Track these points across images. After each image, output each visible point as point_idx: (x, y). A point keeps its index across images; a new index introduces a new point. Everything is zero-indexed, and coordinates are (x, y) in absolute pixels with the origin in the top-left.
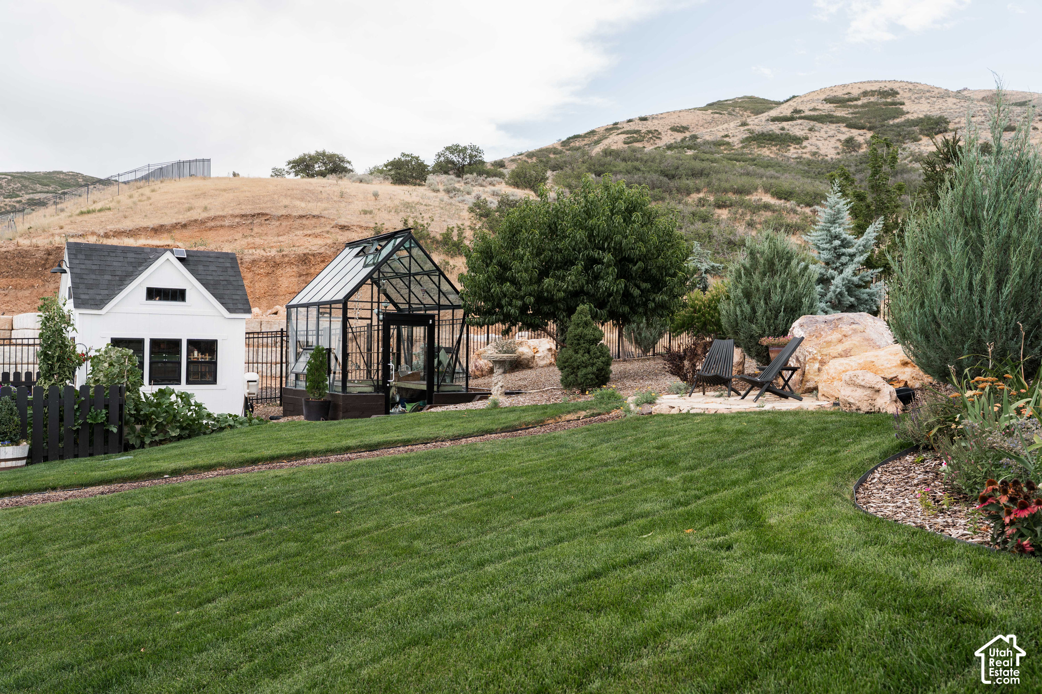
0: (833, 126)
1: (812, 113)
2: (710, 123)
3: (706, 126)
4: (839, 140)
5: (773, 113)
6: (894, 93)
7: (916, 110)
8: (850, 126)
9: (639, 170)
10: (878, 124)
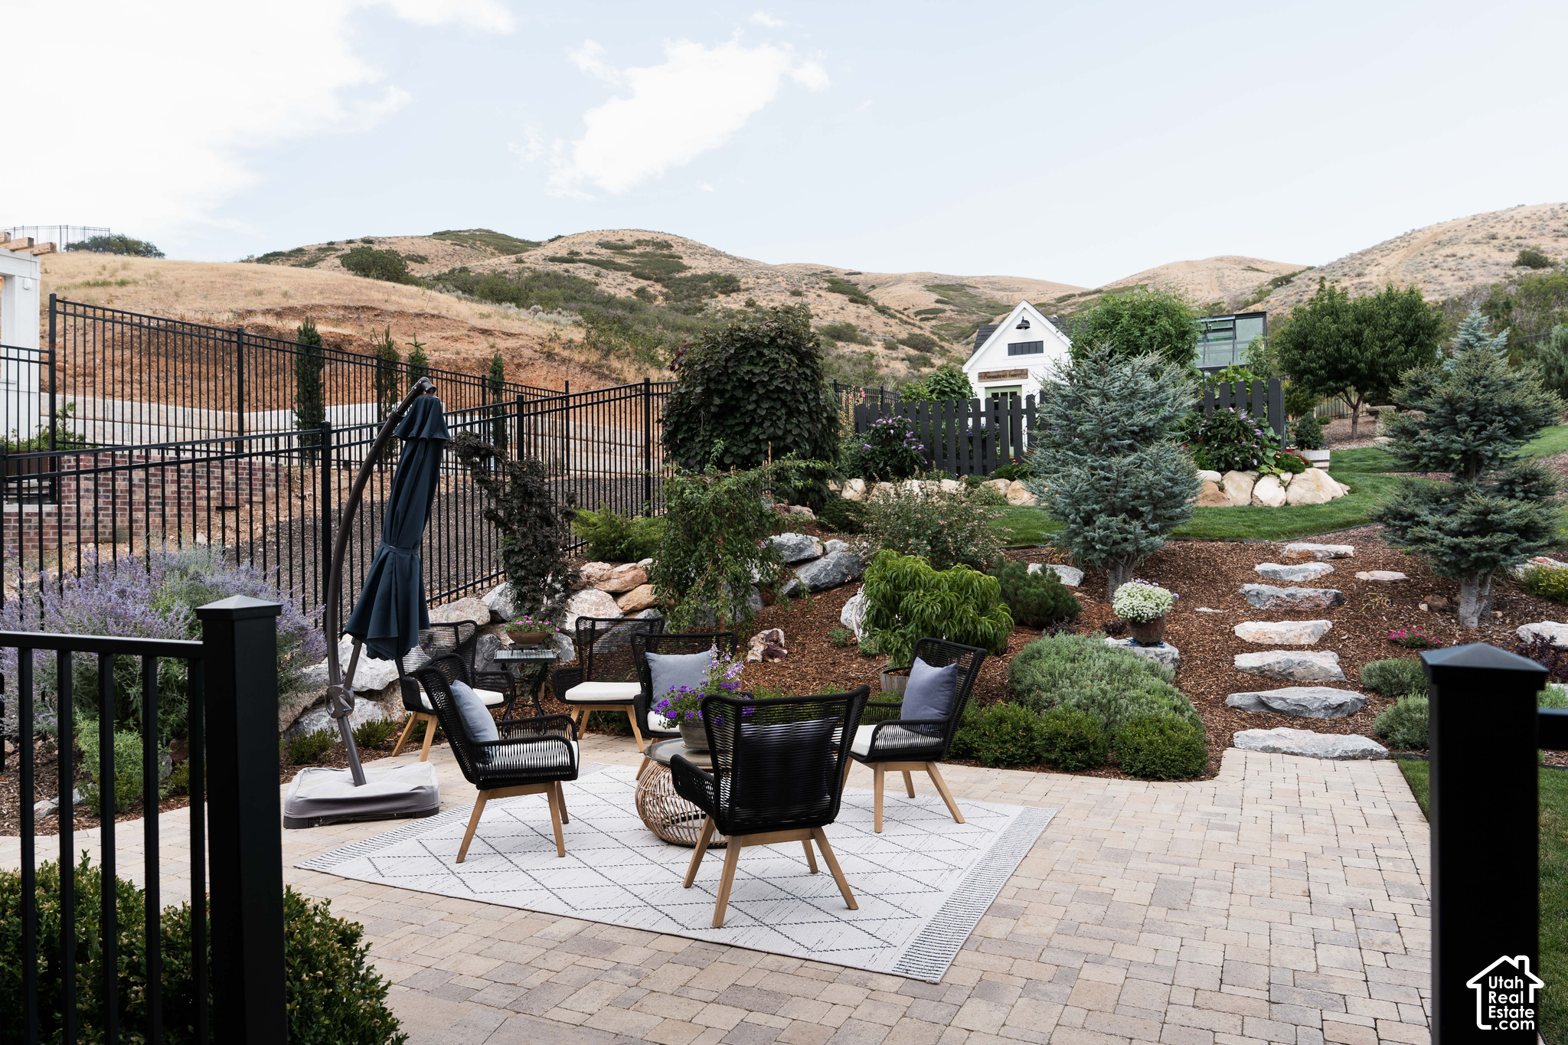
0: (619, 274)
1: (591, 257)
2: (452, 256)
3: (448, 258)
4: (629, 289)
6: (669, 246)
7: (699, 266)
8: (636, 275)
9: (575, 298)
10: (663, 276)
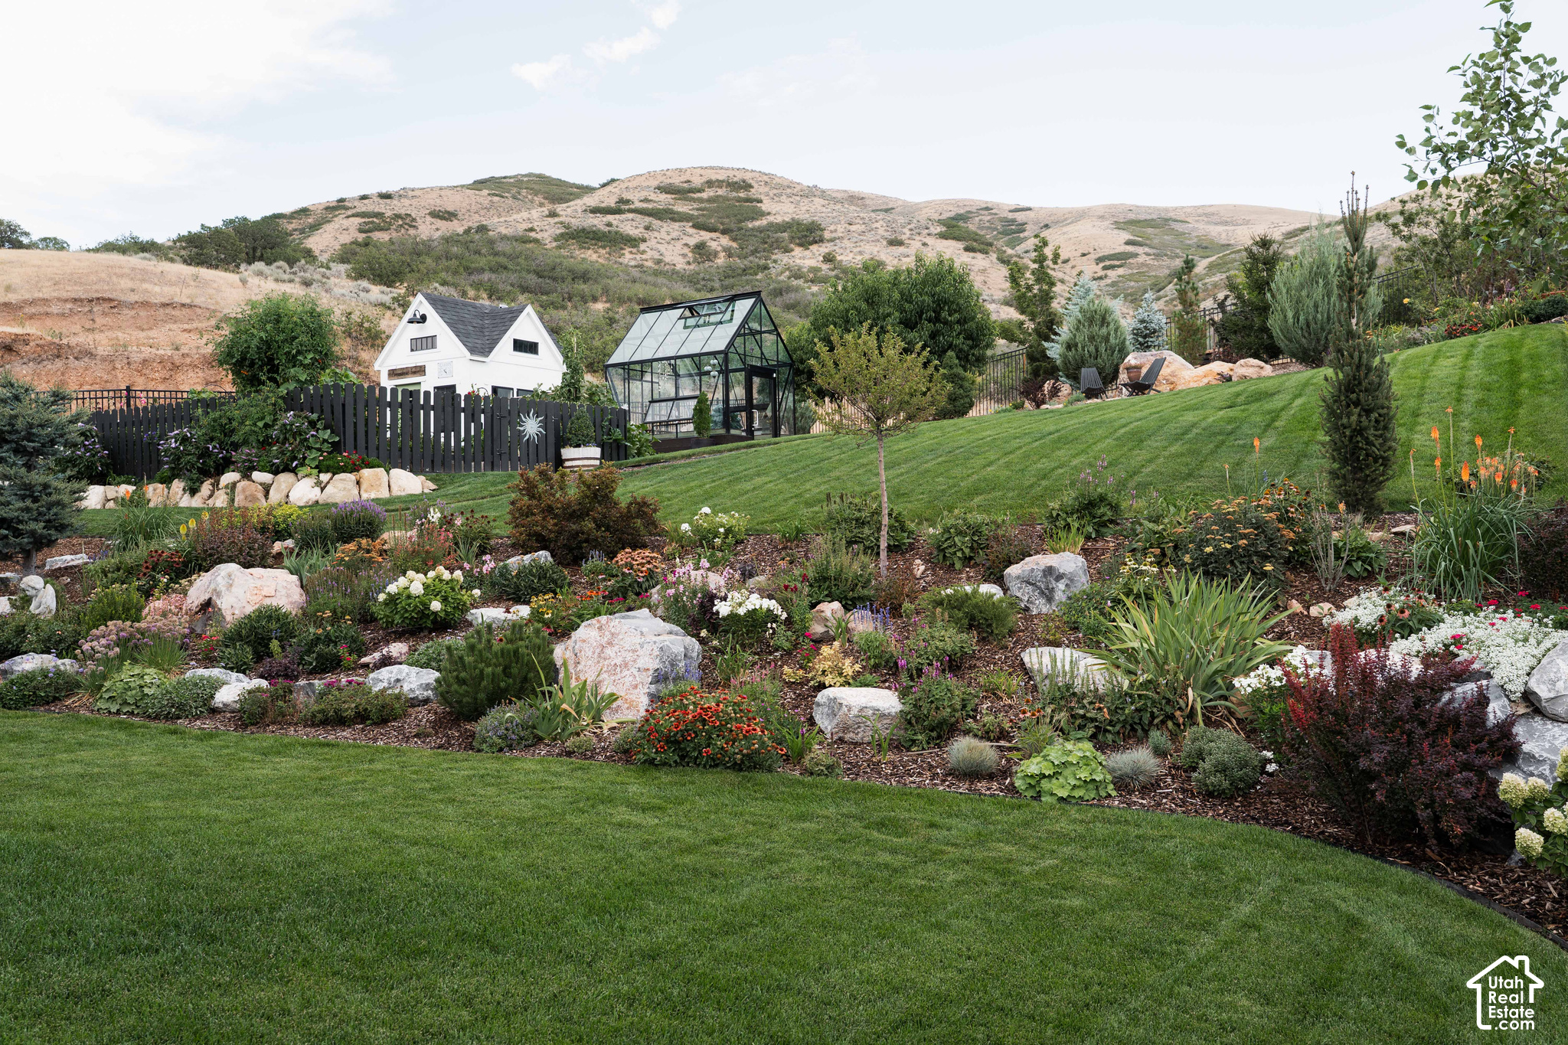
0: (676, 225)
1: (645, 205)
3: (482, 212)
4: (686, 245)
5: (591, 201)
6: (748, 186)
7: (779, 211)
